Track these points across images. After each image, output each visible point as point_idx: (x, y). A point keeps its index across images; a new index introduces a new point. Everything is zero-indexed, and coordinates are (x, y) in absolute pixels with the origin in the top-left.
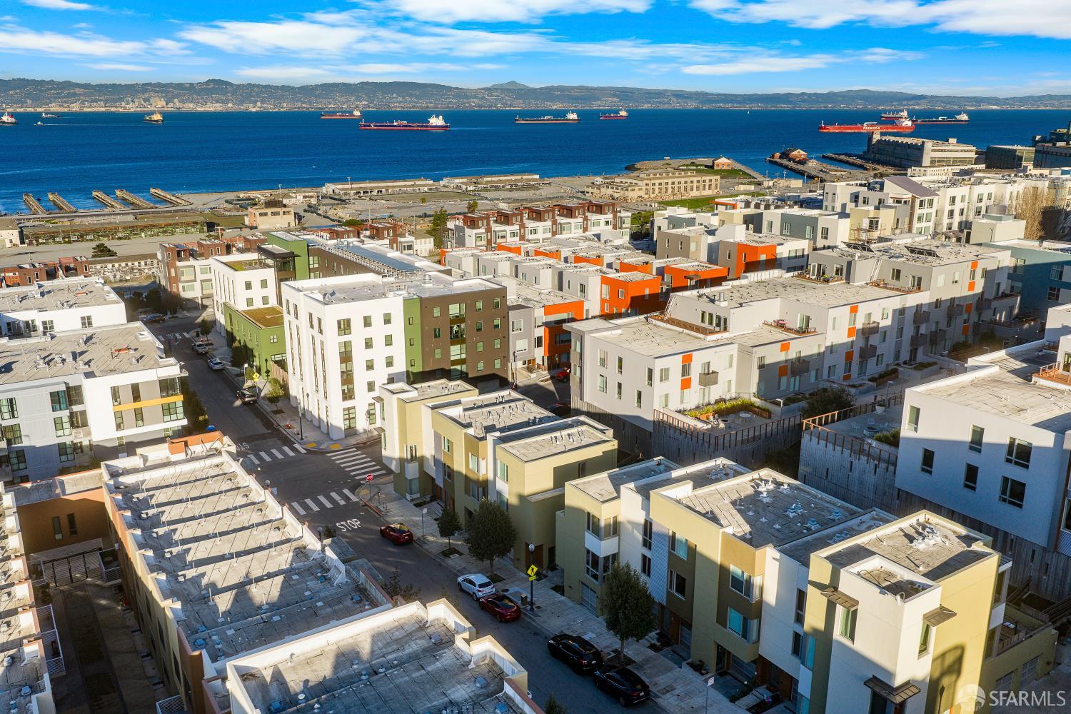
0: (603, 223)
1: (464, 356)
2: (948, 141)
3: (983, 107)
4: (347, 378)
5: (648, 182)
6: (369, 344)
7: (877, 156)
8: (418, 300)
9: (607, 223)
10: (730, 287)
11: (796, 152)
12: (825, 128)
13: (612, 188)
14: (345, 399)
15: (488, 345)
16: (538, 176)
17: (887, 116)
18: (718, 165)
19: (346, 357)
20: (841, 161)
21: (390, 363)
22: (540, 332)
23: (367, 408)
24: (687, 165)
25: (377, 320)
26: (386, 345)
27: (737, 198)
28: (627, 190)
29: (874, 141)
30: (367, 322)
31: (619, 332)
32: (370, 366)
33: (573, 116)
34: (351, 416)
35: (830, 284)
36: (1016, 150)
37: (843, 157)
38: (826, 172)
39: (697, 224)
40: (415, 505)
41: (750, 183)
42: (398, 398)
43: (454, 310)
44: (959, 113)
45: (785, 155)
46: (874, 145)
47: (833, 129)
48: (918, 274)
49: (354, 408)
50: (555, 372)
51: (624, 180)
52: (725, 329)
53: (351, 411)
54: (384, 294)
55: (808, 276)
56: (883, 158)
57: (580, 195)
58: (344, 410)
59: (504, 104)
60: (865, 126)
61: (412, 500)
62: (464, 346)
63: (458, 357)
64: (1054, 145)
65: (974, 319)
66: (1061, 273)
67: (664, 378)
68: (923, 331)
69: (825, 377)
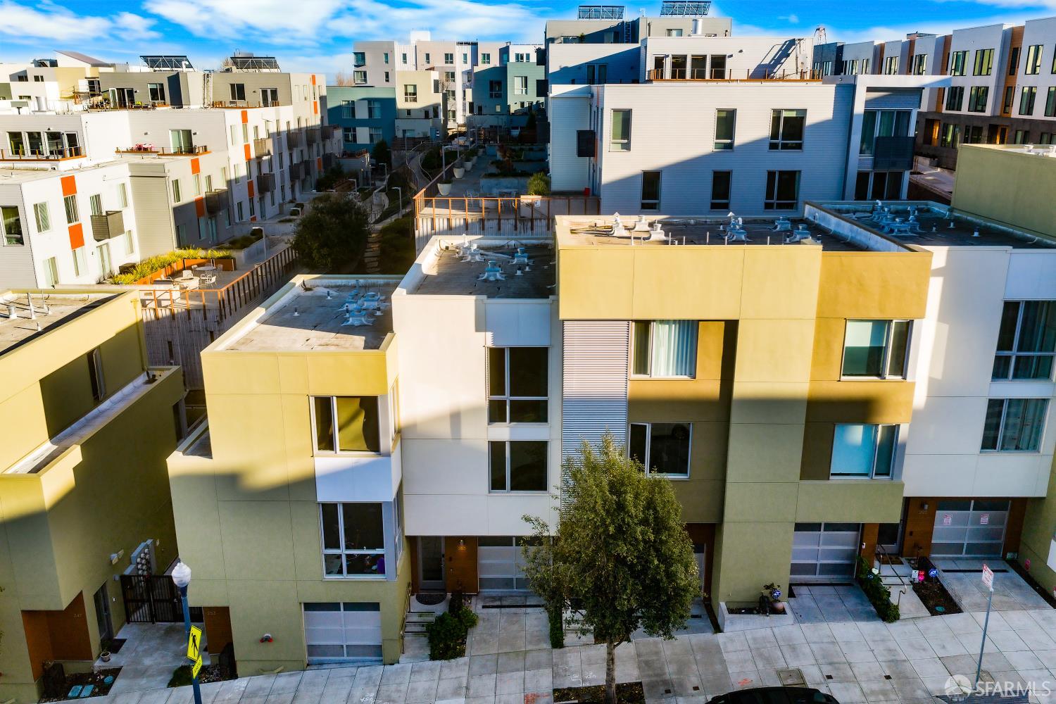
52: (78, 152)
55: (108, 107)
65: (322, 153)
66: (353, 109)
67: (42, 225)
68: (295, 161)
69: (237, 221)
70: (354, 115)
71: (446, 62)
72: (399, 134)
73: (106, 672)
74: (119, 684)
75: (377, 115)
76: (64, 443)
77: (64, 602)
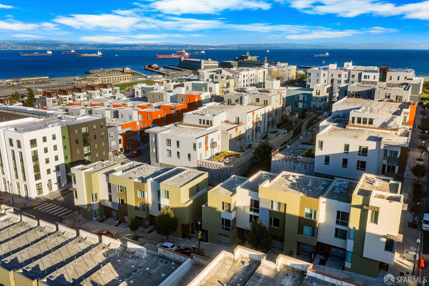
0: (108, 92)
1: (89, 151)
2: (208, 60)
3: (209, 49)
4: (37, 168)
5: (102, 78)
6: (46, 151)
7: (184, 66)
8: (67, 127)
9: (110, 92)
10: (202, 110)
11: (154, 65)
12: (158, 56)
13: (86, 81)
14: (36, 179)
15: (100, 145)
16: (48, 77)
17: (178, 52)
18: (125, 71)
19: (35, 158)
20: (171, 68)
21: (57, 159)
22: (120, 137)
23: (48, 182)
24: (112, 71)
25: (49, 138)
26: (54, 150)
27: (162, 80)
28: (94, 81)
29: (182, 60)
30: (45, 139)
31: (169, 131)
32: (47, 161)
33: (50, 52)
34: (40, 188)
35: (236, 106)
36: (231, 62)
37: (171, 67)
38: (168, 72)
39: (155, 90)
40: (99, 222)
41: (142, 77)
42: (85, 172)
43: (84, 130)
44: (202, 51)
45: (150, 66)
46: (182, 62)
47: (161, 57)
48: (266, 99)
49: (41, 183)
50: (128, 154)
51: (91, 77)
52: (212, 125)
53: (39, 185)
54: (47, 125)
55: (225, 104)
56: (186, 66)
57: (71, 84)
58: (36, 185)
59: (12, 47)
60: (173, 55)
61: (97, 220)
62: (89, 147)
63: (87, 152)
64: (244, 60)
65: (281, 115)
66: (298, 97)
67: (200, 147)
68: (270, 120)
69: (247, 140)
70: (298, 99)
71: (339, 77)
72: (312, 106)
73: (191, 236)
74: (192, 239)
75: (306, 99)
76: (191, 199)
77: (187, 224)
